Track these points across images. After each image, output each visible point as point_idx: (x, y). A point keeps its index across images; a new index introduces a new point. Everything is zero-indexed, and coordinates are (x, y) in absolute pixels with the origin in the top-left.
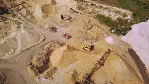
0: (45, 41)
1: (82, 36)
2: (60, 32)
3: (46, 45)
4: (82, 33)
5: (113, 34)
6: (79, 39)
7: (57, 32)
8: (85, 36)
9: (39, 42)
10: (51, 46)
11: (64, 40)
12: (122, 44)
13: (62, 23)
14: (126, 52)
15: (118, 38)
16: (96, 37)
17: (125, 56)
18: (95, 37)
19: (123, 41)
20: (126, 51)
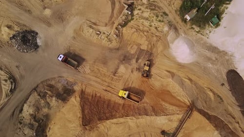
0: (17, 90)
1: (111, 50)
2: (46, 45)
3: (23, 105)
4: (110, 40)
5: (189, 26)
6: (105, 63)
7: (40, 49)
8: (118, 49)
9: (4, 100)
10: (38, 108)
11: (68, 74)
12: (213, 56)
13: (45, 8)
14: (223, 85)
15: (202, 39)
16: (148, 46)
17: (221, 99)
18: (144, 47)
19: (214, 45)
20: (222, 82)
